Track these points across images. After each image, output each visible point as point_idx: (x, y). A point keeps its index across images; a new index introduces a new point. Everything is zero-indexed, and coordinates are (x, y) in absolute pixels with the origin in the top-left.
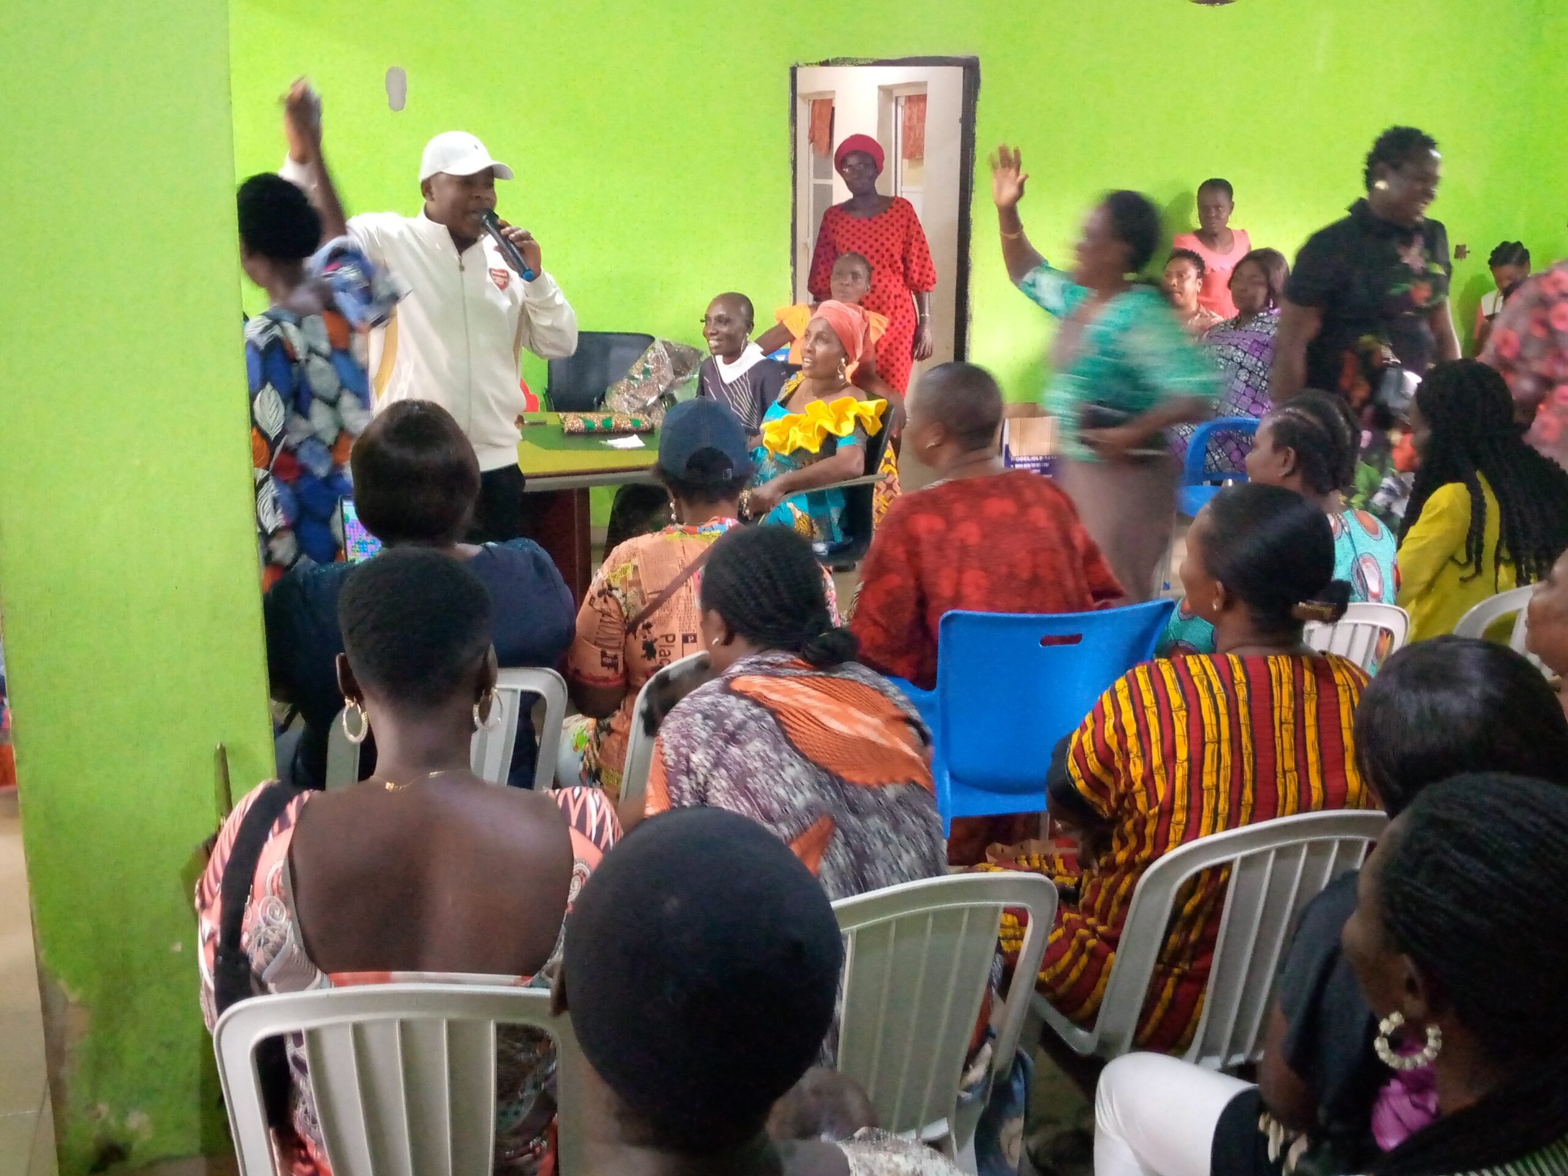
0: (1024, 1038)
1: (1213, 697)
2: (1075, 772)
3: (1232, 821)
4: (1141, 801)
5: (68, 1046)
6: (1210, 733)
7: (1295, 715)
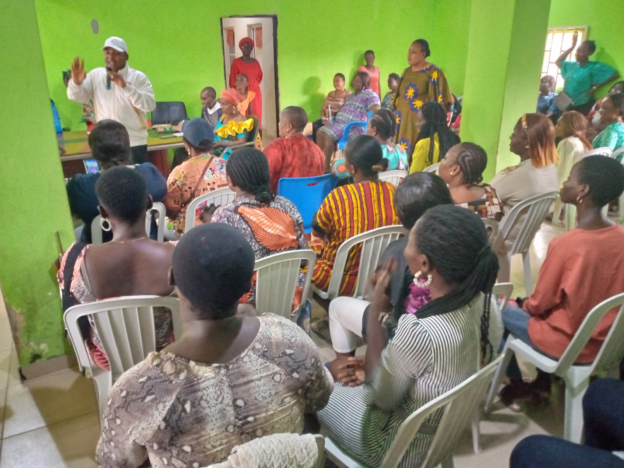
0: (308, 296)
1: (355, 195)
2: (319, 221)
3: (362, 231)
4: (337, 227)
5: (18, 326)
6: (355, 205)
7: (378, 198)
